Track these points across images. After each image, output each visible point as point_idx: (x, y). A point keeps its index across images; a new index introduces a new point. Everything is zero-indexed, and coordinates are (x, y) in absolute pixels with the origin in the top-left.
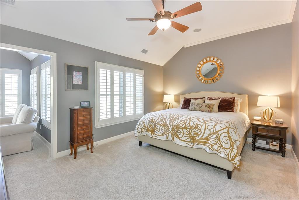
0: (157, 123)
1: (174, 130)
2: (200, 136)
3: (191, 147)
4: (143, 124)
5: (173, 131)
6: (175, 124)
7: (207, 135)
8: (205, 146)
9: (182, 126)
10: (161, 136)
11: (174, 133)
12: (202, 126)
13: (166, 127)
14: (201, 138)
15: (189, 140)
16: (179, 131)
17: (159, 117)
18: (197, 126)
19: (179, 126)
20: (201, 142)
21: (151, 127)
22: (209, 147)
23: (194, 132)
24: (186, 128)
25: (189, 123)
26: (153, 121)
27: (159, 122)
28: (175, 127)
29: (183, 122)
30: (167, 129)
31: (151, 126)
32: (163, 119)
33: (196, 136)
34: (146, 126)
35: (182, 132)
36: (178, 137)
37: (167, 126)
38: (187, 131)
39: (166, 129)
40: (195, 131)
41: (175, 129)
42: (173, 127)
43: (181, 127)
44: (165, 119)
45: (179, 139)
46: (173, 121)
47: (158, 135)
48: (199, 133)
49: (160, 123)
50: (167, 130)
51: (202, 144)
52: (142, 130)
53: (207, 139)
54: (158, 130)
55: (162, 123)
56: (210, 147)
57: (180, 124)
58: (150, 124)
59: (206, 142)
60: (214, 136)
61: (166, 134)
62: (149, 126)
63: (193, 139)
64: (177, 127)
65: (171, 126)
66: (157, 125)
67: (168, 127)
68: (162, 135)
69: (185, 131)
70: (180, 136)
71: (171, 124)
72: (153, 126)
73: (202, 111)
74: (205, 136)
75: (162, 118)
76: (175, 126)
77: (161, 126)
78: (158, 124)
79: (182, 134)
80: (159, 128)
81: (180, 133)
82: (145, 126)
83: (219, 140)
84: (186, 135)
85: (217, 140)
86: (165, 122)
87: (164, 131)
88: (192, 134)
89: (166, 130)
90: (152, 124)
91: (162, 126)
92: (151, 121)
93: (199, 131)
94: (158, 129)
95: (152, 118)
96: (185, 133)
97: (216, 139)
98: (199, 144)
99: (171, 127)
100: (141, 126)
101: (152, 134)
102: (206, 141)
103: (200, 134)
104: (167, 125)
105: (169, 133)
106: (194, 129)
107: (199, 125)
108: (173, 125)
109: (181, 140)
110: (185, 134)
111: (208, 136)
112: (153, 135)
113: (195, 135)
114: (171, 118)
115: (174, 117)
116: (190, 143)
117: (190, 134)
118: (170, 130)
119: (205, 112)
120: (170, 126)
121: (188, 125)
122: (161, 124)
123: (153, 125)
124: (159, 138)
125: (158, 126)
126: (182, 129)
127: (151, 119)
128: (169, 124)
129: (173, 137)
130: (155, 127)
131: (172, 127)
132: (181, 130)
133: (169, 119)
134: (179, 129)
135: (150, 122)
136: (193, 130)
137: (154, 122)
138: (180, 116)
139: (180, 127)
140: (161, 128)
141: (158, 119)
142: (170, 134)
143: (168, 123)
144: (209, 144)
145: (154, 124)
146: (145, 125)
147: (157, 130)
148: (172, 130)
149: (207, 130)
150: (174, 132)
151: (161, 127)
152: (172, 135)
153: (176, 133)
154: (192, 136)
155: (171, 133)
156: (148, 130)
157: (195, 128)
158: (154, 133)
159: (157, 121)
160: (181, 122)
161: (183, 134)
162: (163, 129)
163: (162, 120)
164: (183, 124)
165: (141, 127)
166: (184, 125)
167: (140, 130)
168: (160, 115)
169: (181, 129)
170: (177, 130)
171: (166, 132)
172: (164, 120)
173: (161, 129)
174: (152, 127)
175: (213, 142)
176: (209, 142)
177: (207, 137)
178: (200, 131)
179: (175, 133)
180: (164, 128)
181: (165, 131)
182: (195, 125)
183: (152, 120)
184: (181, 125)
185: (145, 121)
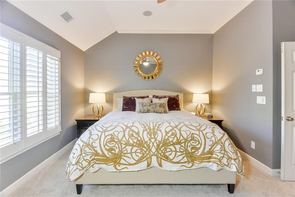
0: (124, 143)
1: (160, 150)
2: (200, 151)
3: (189, 169)
4: (91, 151)
5: (158, 152)
6: (159, 138)
7: (210, 147)
8: (211, 164)
9: (172, 141)
10: (135, 164)
11: (161, 154)
12: (199, 136)
13: (145, 147)
14: (203, 154)
15: (185, 159)
16: (168, 150)
17: (124, 131)
18: (194, 137)
19: (168, 141)
20: (204, 158)
21: (112, 153)
22: (217, 164)
23: (191, 146)
24: (179, 143)
25: (181, 134)
26: (114, 141)
27: (128, 141)
28: (161, 145)
29: (170, 133)
30: (147, 150)
31: (110, 150)
32: (134, 134)
33: (195, 152)
34: (101, 153)
35: (173, 149)
36: (167, 158)
37: (145, 145)
38: (182, 146)
39: (145, 150)
40: (192, 145)
41: (162, 147)
42: (158, 146)
43: (172, 143)
44: (138, 134)
45: (171, 161)
46: (155, 135)
47: (130, 164)
48: (198, 146)
49: (132, 142)
50: (147, 152)
51: (206, 162)
52: (89, 163)
53: (211, 152)
54: (129, 155)
55: (135, 141)
56: (219, 163)
57: (168, 139)
58: (108, 148)
59: (210, 158)
60: (218, 147)
61: (146, 159)
62: (106, 153)
63: (191, 157)
64: (165, 143)
65: (153, 144)
66: (123, 146)
67: (149, 146)
68: (138, 162)
69: (178, 147)
70: (171, 157)
71: (153, 140)
72: (117, 151)
73: (157, 113)
74: (207, 150)
75: (131, 132)
76: (160, 142)
77: (133, 146)
78: (127, 144)
79: (174, 153)
80: (129, 151)
81: (170, 153)
82: (97, 154)
83: (225, 150)
84: (180, 153)
85: (223, 152)
86: (140, 138)
87: (140, 155)
88: (189, 149)
89: (146, 152)
90: (114, 146)
91: (135, 146)
92: (110, 142)
93: (198, 143)
94: (127, 153)
95: (111, 135)
96: (178, 150)
97: (221, 150)
98: (202, 162)
99: (153, 145)
100: (87, 155)
101: (115, 166)
102: (210, 155)
103: (200, 148)
104: (146, 142)
105: (153, 155)
106: (191, 142)
107: (195, 135)
108: (157, 141)
109: (174, 163)
110: (179, 152)
111: (211, 148)
112: (117, 167)
113: (193, 151)
114: (146, 130)
115: (152, 128)
116: (186, 164)
117: (186, 150)
118: (154, 150)
119: (160, 113)
120: (151, 145)
121: (181, 138)
122: (134, 142)
123: (115, 148)
124: (131, 168)
125: (127, 147)
126: (174, 144)
127: (110, 137)
128: (149, 142)
129: (161, 162)
130: (121, 151)
131: (155, 144)
132: (172, 148)
133: (144, 131)
134: (168, 146)
135: (108, 144)
136: (189, 144)
137: (116, 142)
138: (159, 125)
139: (170, 142)
140: (134, 150)
141: (124, 136)
142: (154, 158)
143: (146, 139)
144: (216, 158)
145: (117, 146)
146: (96, 151)
147: (126, 155)
148: (157, 150)
149: (207, 140)
150: (160, 152)
151: (135, 149)
152: (157, 158)
153: (164, 153)
154: (189, 153)
155: (155, 155)
156: (106, 160)
157: (191, 140)
158: (120, 164)
159: (124, 139)
160: (169, 135)
161: (176, 152)
162: (139, 151)
163: (133, 136)
164: (173, 136)
165: (88, 157)
166: (176, 138)
167: (85, 164)
168: (125, 127)
169: (171, 145)
170: (166, 149)
171: (145, 155)
172: (137, 136)
173: (135, 152)
174: (113, 152)
175: (220, 155)
176: (214, 156)
177: (210, 149)
178: (199, 143)
179: (162, 154)
180: (141, 150)
181: (143, 154)
182: (190, 136)
183: (112, 140)
184: (171, 139)
185: (95, 143)
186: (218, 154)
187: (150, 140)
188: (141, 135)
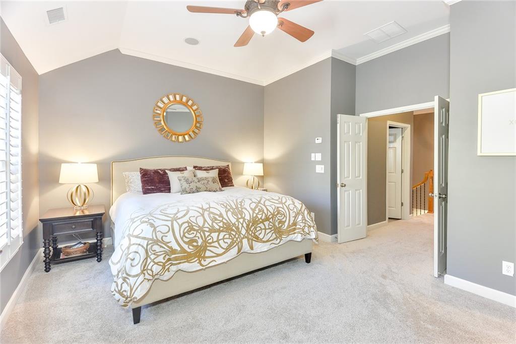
0: (207, 230)
1: (250, 230)
2: (286, 224)
3: (277, 245)
4: (163, 249)
5: (249, 233)
6: (247, 217)
7: (293, 219)
8: (296, 235)
9: (261, 218)
10: (224, 253)
11: (251, 235)
12: (283, 209)
13: (233, 230)
14: (289, 226)
15: (274, 236)
16: (258, 229)
17: (203, 215)
18: (279, 210)
19: (257, 219)
20: (290, 231)
21: (193, 246)
22: (301, 234)
23: (278, 221)
24: (267, 219)
25: (267, 210)
26: (194, 230)
27: (212, 226)
28: (251, 224)
29: (257, 209)
30: (236, 234)
31: (191, 242)
32: (217, 217)
33: (282, 226)
34: (179, 249)
35: (263, 227)
36: (257, 239)
37: (234, 228)
38: (270, 222)
39: (234, 233)
40: (279, 219)
41: (252, 226)
42: (248, 226)
43: (261, 220)
44: (221, 215)
45: (261, 241)
46: (241, 215)
47: (218, 255)
48: (284, 220)
49: (218, 227)
50: (237, 236)
51: (291, 234)
52: (164, 268)
53: (295, 224)
54: (216, 244)
55: (221, 224)
56: (302, 232)
57: (257, 217)
58: (186, 240)
59: (295, 229)
60: (300, 217)
61: (237, 244)
62: (186, 247)
63: (279, 232)
64: (254, 222)
65: (242, 224)
66: (207, 234)
67: (237, 228)
68: (227, 250)
69: (266, 223)
70: (261, 236)
71: (241, 220)
72: (200, 242)
74: (291, 222)
75: (212, 215)
76: (249, 221)
77: (219, 231)
78: (212, 230)
79: (263, 231)
80: (215, 239)
81: (260, 232)
82: (173, 251)
83: (305, 220)
84: (270, 230)
85: (304, 221)
86: (226, 220)
87: (229, 241)
88: (277, 224)
89: (235, 236)
90: (195, 236)
91: (222, 231)
92: (188, 232)
93: (283, 216)
94: (213, 242)
95: (187, 222)
96: (267, 227)
97: (303, 220)
98: (288, 235)
99: (243, 226)
100: (158, 256)
101: (200, 263)
102: (294, 227)
103: (286, 221)
104: (234, 225)
105: (243, 238)
106: (278, 216)
107: (280, 209)
108: (246, 221)
109: (264, 242)
110: (268, 229)
111: (295, 219)
112: (202, 262)
113: (280, 225)
114: (229, 210)
115: (234, 207)
116: (274, 242)
117: (274, 225)
118: (243, 232)
119: (214, 191)
120: (240, 226)
121: (269, 214)
122: (220, 227)
123: (197, 238)
124: (219, 260)
125: (213, 235)
127: (186, 225)
128: (237, 223)
129: (252, 243)
130: (205, 241)
131: (245, 225)
132: (262, 225)
133: (227, 212)
134: (258, 225)
135: (186, 235)
136: (276, 219)
137: (197, 231)
139: (259, 220)
140: (221, 237)
141: (205, 221)
142: (245, 241)
143: (233, 220)
144: (300, 229)
145: (198, 235)
146: (171, 248)
147: (212, 245)
148: (247, 231)
149: (291, 212)
150: (250, 233)
151: (222, 235)
152: (248, 240)
153: (254, 234)
154: (277, 228)
155: (246, 237)
156: (188, 257)
157: (277, 214)
158: (205, 258)
159: (206, 225)
160: (256, 212)
161: (265, 229)
162: (227, 236)
163: (216, 219)
164: (261, 213)
165: (160, 259)
166: (264, 214)
167: (156, 269)
168: (201, 211)
169: (261, 222)
170: (255, 228)
171: (235, 239)
172: (221, 219)
173: (223, 239)
174: (195, 244)
175: (302, 225)
176: (298, 226)
177: (294, 221)
178: (285, 216)
179: (253, 235)
180: (230, 234)
181: (233, 239)
182: (276, 210)
183: (191, 228)
184: (259, 216)
185: (167, 236)
186: (301, 224)
187: (238, 220)
188: (225, 216)
